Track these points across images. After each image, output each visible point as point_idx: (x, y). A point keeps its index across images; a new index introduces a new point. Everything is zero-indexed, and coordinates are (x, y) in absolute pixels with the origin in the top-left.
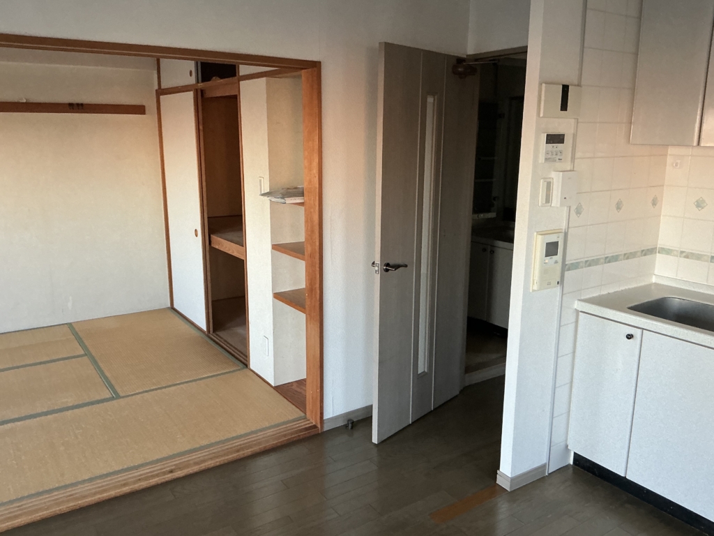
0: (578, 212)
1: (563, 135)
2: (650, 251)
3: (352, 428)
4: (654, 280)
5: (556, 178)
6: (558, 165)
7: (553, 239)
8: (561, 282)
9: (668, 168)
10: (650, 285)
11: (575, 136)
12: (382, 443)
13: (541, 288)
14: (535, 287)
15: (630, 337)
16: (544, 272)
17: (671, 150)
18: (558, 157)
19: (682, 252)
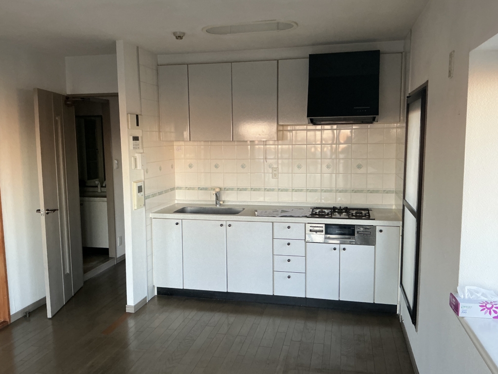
0: (147, 172)
1: (138, 137)
2: (173, 189)
3: (29, 316)
4: (176, 202)
5: (138, 156)
6: (137, 150)
7: (140, 184)
8: (145, 205)
9: (175, 152)
10: (175, 205)
11: (142, 137)
12: (53, 316)
13: (138, 209)
14: (136, 208)
15: (177, 224)
16: (139, 200)
17: (175, 143)
18: (137, 147)
19: (186, 188)
